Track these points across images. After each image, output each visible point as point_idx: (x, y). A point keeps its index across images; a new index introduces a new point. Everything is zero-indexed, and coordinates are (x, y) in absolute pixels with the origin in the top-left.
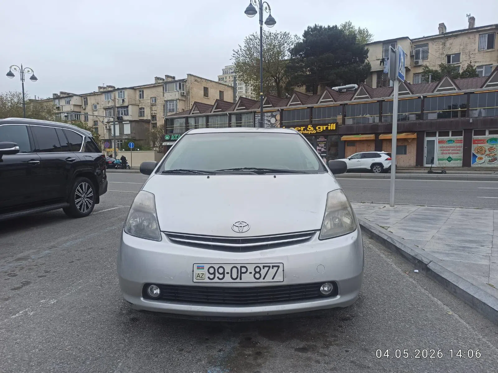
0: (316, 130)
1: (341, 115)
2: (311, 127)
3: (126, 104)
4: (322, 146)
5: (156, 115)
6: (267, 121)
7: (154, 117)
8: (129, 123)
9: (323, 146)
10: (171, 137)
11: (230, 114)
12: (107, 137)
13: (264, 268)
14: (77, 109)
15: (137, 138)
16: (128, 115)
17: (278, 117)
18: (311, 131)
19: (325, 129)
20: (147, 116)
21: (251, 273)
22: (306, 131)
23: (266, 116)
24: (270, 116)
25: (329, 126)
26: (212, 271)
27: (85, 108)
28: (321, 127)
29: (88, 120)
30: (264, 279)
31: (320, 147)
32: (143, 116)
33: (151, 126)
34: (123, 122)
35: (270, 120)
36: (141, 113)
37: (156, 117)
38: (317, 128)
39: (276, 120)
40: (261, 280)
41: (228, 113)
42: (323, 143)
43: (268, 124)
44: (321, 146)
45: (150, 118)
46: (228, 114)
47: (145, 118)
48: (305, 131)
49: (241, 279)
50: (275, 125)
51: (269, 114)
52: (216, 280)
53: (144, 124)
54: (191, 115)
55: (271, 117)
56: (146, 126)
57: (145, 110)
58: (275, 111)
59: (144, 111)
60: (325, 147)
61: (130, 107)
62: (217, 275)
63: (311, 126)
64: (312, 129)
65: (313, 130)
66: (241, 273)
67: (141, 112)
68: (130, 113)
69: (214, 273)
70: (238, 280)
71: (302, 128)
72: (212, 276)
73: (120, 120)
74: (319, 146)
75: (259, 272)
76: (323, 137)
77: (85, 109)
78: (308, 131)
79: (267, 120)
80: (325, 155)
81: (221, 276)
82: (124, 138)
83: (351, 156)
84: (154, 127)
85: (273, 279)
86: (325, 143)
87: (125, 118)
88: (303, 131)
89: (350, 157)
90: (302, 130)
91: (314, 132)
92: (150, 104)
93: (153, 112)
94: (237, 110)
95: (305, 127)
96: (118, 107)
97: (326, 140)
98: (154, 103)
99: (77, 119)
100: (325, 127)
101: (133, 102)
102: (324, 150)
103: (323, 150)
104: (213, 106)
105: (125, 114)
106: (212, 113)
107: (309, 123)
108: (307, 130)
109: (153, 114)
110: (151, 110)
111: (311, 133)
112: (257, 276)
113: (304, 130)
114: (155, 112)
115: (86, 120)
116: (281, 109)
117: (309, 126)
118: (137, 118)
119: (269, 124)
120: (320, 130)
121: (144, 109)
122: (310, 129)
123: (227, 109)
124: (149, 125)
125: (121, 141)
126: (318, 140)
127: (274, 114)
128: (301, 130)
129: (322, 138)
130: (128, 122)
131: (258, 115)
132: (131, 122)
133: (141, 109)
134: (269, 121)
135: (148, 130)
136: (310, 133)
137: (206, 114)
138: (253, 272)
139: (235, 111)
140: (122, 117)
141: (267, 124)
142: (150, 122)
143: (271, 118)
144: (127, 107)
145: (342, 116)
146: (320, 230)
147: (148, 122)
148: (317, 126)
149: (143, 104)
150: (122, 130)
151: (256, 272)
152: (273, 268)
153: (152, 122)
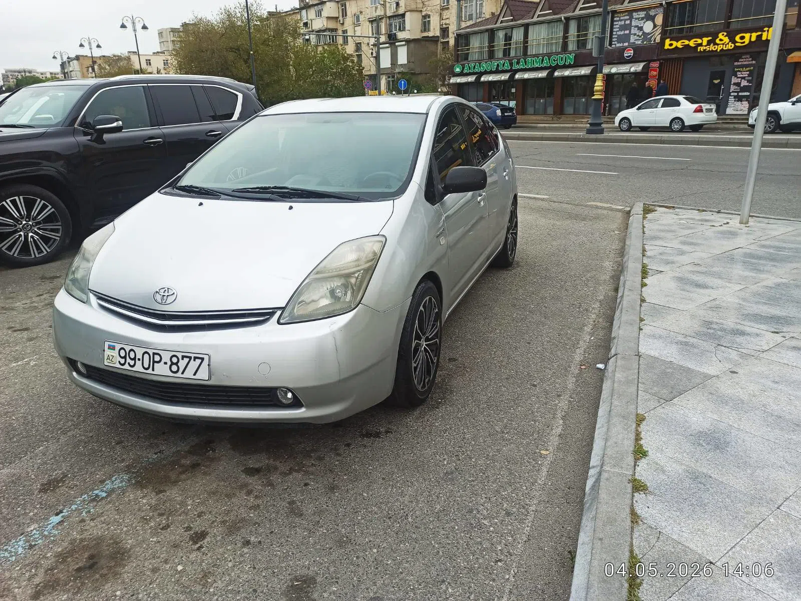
0: (734, 42)
1: (796, 6)
2: (725, 36)
3: (401, 11)
4: (744, 76)
5: (448, 28)
6: (637, 28)
7: (445, 31)
8: (406, 45)
9: (747, 75)
10: (463, 68)
11: (568, 19)
12: (373, 71)
13: (183, 359)
14: (331, 25)
15: (418, 71)
16: (404, 29)
17: (659, 20)
18: (723, 44)
19: (753, 39)
20: (434, 31)
21: (166, 363)
22: (712, 45)
23: (636, 19)
24: (642, 19)
25: (765, 31)
26: (123, 353)
27: (344, 22)
28: (747, 36)
29: (347, 43)
30: (183, 373)
31: (738, 78)
32: (428, 31)
33: (440, 47)
34: (397, 44)
35: (642, 25)
36: (426, 26)
37: (448, 31)
38: (737, 38)
39: (655, 26)
40: (179, 374)
41: (562, 16)
42: (748, 69)
43: (638, 36)
44: (741, 76)
45: (438, 33)
46: (563, 18)
47: (431, 34)
48: (710, 45)
49: (153, 370)
50: (651, 37)
51: (642, 14)
52: (127, 367)
53: (428, 44)
54: (498, 25)
55: (645, 20)
56: (431, 47)
57: (432, 19)
58: (655, 8)
59: (429, 21)
60: (750, 78)
61: (408, 15)
62: (128, 360)
63: (725, 34)
64: (726, 40)
65: (728, 44)
66: (154, 362)
67: (425, 22)
68: (408, 26)
69: (125, 357)
70: (150, 371)
71: (705, 40)
72: (123, 361)
73: (392, 39)
74: (736, 76)
75: (176, 364)
76: (748, 56)
77: (343, 24)
78: (718, 45)
79: (636, 26)
80: (748, 94)
81: (132, 363)
82: (397, 70)
83: (797, 97)
84: (443, 49)
85: (195, 374)
86: (752, 68)
87: (401, 35)
88: (706, 46)
89: (794, 99)
90: (705, 43)
91: (731, 46)
92: (438, 7)
93: (444, 22)
94: (581, 9)
95: (710, 38)
96: (390, 17)
97: (754, 62)
98: (446, 4)
99: (333, 41)
100: (754, 35)
101: (413, 7)
102: (747, 84)
103: (744, 83)
104: (538, 4)
105: (400, 30)
106: (535, 19)
107: (722, 27)
108: (715, 44)
109: (444, 26)
110: (441, 18)
111: (722, 49)
112: (174, 368)
113: (709, 43)
114: (447, 21)
115: (345, 43)
116: (666, 3)
117: (720, 36)
118: (418, 35)
119: (640, 34)
120: (744, 42)
121: (429, 16)
122: (721, 40)
123: (562, 9)
124: (437, 44)
125: (393, 77)
126: (736, 63)
127: (652, 13)
128: (702, 43)
129: (747, 60)
130: (404, 43)
131: (620, 17)
132: (408, 42)
133: (425, 17)
134: (641, 29)
135: (435, 54)
136: (720, 50)
137: (524, 21)
138: (169, 363)
139: (577, 12)
140: (395, 33)
141: (635, 34)
142: (438, 41)
143: (644, 23)
144: (403, 15)
145: (797, 8)
146: (283, 309)
147: (434, 40)
148: (738, 34)
149: (429, 8)
150: (394, 57)
151: (172, 364)
152: (194, 360)
153: (442, 40)
